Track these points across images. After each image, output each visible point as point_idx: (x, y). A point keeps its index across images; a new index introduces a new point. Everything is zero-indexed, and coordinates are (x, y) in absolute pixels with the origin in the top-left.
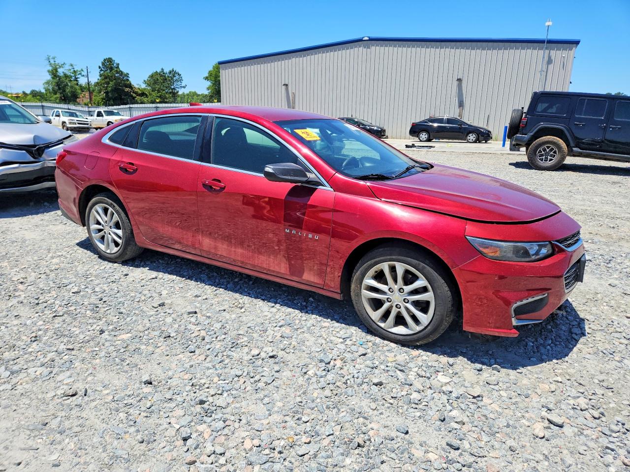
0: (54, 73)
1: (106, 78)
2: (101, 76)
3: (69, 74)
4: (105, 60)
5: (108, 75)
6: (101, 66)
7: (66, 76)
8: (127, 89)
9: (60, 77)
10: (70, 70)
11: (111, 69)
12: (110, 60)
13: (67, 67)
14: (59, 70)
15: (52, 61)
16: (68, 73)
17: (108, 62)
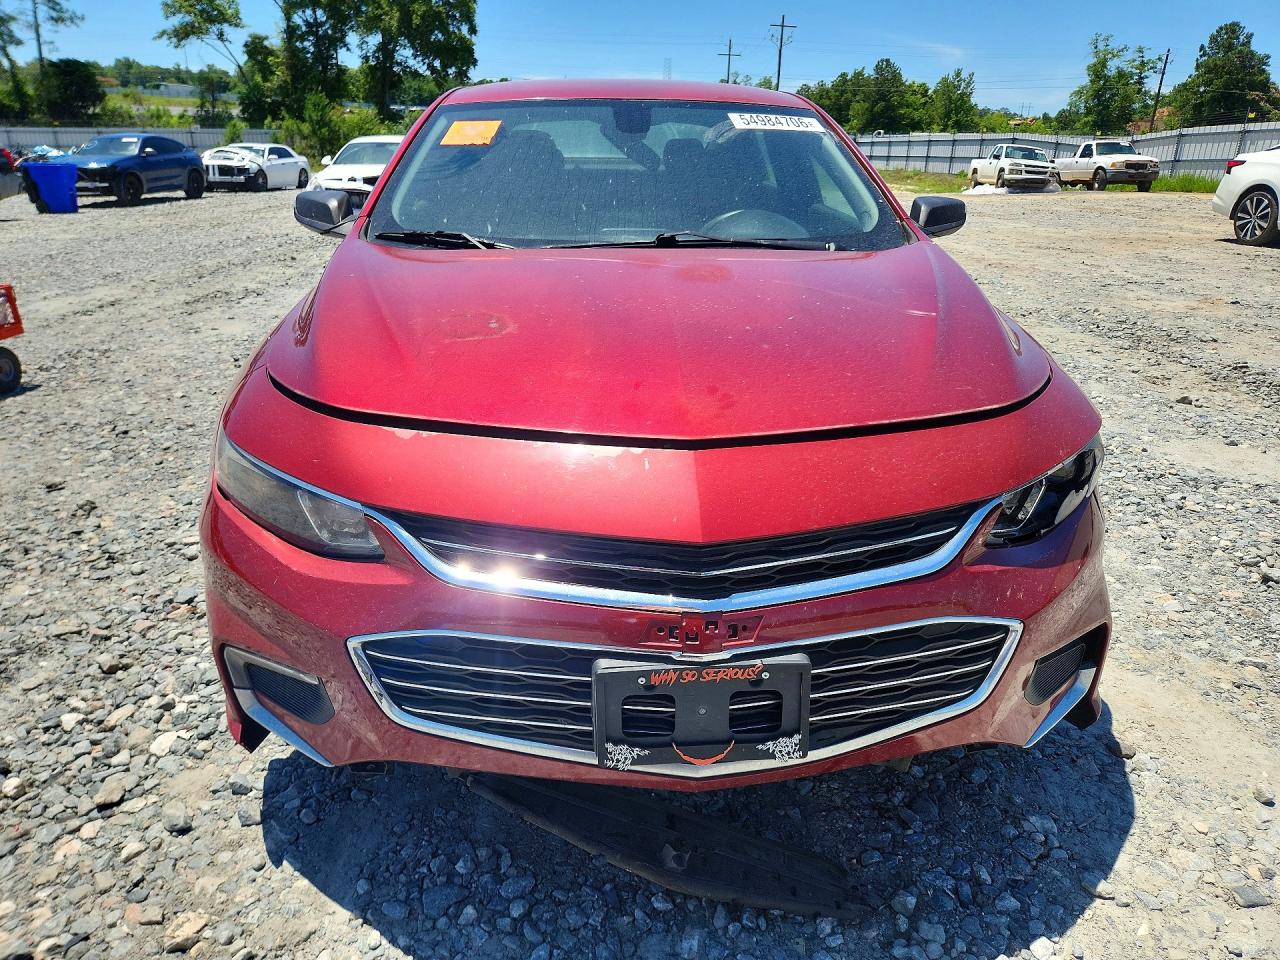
0: (1098, 72)
1: (1209, 71)
2: (1198, 67)
3: (1130, 70)
4: (1221, 28)
5: (1216, 65)
6: (1206, 45)
7: (1121, 74)
8: (1254, 95)
9: (1107, 79)
10: (1134, 61)
11: (1230, 47)
12: (1233, 29)
13: (1129, 55)
14: (1109, 64)
15: (1101, 46)
16: (1127, 68)
17: (1226, 33)
